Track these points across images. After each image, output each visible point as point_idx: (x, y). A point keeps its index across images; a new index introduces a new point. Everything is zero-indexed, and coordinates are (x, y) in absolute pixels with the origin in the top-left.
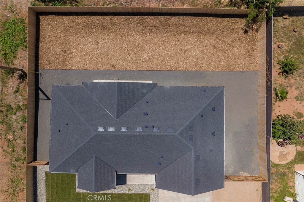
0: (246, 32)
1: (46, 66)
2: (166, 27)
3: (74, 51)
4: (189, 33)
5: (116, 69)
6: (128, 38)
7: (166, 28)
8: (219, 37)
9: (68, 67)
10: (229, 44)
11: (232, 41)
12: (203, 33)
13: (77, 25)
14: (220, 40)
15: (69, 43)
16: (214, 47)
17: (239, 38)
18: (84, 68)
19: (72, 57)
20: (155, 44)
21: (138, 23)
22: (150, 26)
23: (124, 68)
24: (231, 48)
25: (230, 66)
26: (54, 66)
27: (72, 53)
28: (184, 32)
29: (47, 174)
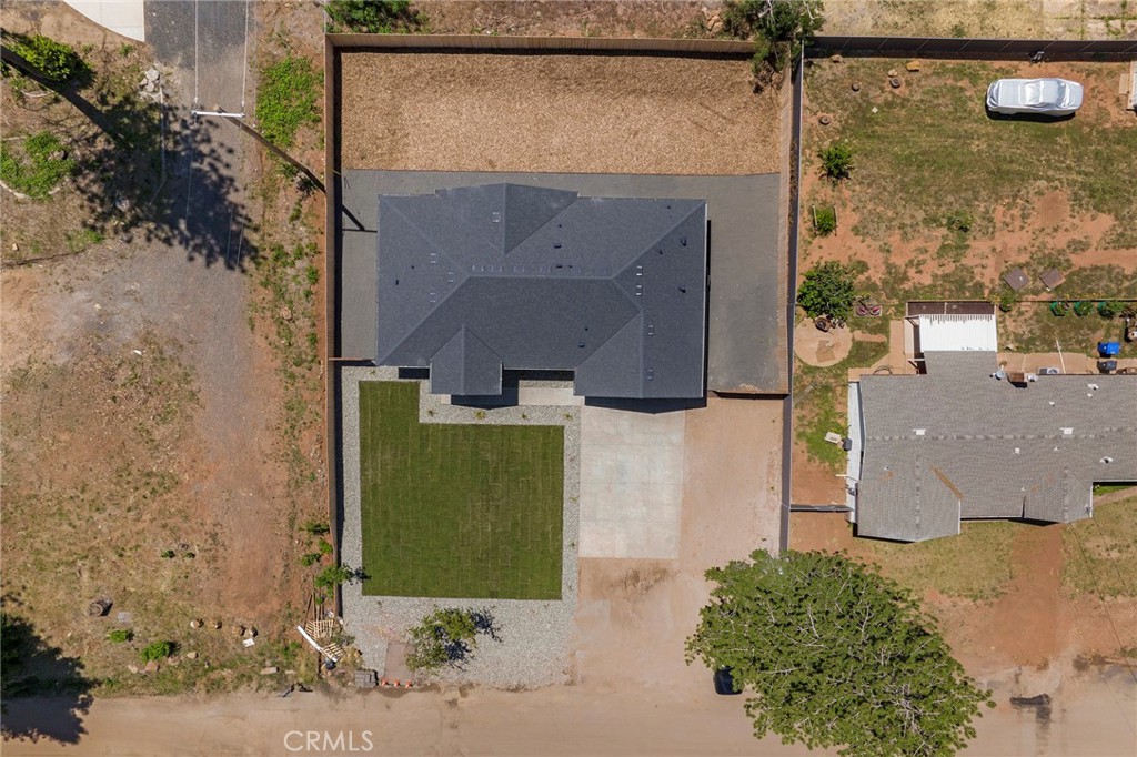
0: (758, 90)
1: (355, 162)
2: (598, 80)
3: (411, 130)
4: (645, 93)
5: (497, 169)
6: (521, 103)
7: (598, 83)
8: (707, 103)
9: (401, 166)
10: (725, 118)
11: (730, 112)
12: (671, 93)
13: (418, 74)
14: (708, 108)
15: (400, 113)
16: (696, 123)
17: (745, 103)
18: (433, 168)
19: (408, 145)
20: (575, 117)
21: (541, 71)
22: (567, 78)
23: (513, 168)
24: (729, 127)
25: (726, 164)
26: (373, 163)
27: (407, 135)
28: (634, 91)
29: (362, 385)
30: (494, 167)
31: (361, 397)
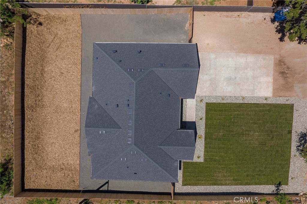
0: (40, 24)
1: (76, 184)
2: (36, 88)
3: (61, 162)
4: (43, 69)
5: (79, 128)
6: (48, 118)
7: (38, 88)
8: (48, 45)
9: (78, 166)
10: (55, 37)
11: (51, 35)
12: (43, 59)
13: (34, 159)
14: (50, 45)
15: (53, 166)
16: (57, 49)
17: (47, 29)
18: (79, 154)
19: (68, 164)
20: (54, 97)
21: (33, 111)
22: (36, 101)
23: (78, 122)
24: (58, 35)
25: (77, 36)
26: (76, 177)
27: (63, 164)
28: (42, 74)
29: (184, 184)
30: (78, 130)
31: (190, 185)
